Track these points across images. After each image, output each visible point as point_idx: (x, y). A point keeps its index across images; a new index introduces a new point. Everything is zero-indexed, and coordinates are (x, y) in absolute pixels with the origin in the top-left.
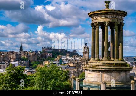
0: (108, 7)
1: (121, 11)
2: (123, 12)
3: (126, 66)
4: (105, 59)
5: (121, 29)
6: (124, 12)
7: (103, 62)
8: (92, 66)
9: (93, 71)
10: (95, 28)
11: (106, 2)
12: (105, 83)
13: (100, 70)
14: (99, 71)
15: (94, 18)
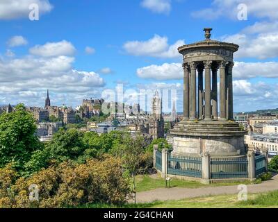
0: (209, 37)
1: (230, 44)
2: (233, 44)
3: (239, 129)
4: (207, 118)
5: (229, 72)
6: (235, 45)
7: (204, 123)
8: (185, 130)
9: (187, 136)
10: (189, 70)
11: (205, 30)
12: (209, 156)
13: (199, 135)
14: (197, 137)
15: (188, 55)
